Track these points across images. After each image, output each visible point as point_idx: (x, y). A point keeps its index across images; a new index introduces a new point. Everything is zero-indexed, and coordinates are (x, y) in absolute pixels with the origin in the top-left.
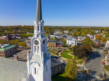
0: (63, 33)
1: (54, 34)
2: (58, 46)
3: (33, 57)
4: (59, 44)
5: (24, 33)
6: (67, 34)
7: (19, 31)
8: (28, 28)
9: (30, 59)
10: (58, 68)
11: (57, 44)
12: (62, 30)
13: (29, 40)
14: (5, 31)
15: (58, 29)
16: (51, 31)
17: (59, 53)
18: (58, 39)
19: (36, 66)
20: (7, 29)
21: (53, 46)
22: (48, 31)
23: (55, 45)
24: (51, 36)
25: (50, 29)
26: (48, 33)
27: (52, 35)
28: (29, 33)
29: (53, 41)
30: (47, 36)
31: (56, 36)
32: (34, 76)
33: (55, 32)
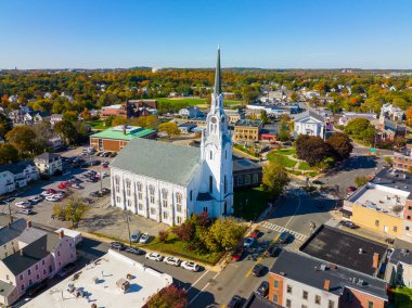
0: (295, 98)
1: (261, 102)
2: (265, 138)
3: (208, 138)
4: (267, 132)
5: (161, 96)
6: (308, 100)
7: (144, 89)
8: (171, 80)
9: (205, 140)
10: (252, 175)
11: (261, 132)
12: (296, 86)
13: (180, 117)
14: (100, 89)
15: (282, 83)
16: (253, 89)
17: (264, 155)
18: (273, 118)
19: (213, 148)
20: (105, 83)
21: (251, 137)
22: (243, 89)
23: (256, 135)
24: (249, 106)
25: (251, 81)
26: (239, 96)
27: (254, 103)
28: (177, 96)
29: (251, 123)
30: (235, 108)
31: (267, 107)
32: (209, 162)
33: (265, 95)
